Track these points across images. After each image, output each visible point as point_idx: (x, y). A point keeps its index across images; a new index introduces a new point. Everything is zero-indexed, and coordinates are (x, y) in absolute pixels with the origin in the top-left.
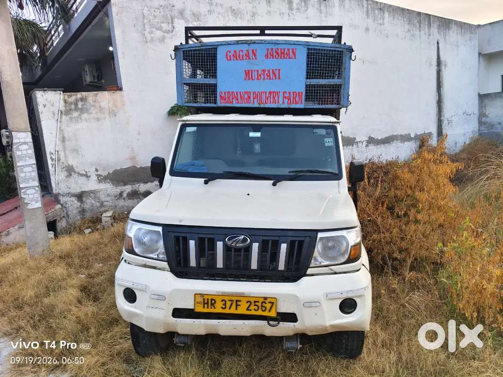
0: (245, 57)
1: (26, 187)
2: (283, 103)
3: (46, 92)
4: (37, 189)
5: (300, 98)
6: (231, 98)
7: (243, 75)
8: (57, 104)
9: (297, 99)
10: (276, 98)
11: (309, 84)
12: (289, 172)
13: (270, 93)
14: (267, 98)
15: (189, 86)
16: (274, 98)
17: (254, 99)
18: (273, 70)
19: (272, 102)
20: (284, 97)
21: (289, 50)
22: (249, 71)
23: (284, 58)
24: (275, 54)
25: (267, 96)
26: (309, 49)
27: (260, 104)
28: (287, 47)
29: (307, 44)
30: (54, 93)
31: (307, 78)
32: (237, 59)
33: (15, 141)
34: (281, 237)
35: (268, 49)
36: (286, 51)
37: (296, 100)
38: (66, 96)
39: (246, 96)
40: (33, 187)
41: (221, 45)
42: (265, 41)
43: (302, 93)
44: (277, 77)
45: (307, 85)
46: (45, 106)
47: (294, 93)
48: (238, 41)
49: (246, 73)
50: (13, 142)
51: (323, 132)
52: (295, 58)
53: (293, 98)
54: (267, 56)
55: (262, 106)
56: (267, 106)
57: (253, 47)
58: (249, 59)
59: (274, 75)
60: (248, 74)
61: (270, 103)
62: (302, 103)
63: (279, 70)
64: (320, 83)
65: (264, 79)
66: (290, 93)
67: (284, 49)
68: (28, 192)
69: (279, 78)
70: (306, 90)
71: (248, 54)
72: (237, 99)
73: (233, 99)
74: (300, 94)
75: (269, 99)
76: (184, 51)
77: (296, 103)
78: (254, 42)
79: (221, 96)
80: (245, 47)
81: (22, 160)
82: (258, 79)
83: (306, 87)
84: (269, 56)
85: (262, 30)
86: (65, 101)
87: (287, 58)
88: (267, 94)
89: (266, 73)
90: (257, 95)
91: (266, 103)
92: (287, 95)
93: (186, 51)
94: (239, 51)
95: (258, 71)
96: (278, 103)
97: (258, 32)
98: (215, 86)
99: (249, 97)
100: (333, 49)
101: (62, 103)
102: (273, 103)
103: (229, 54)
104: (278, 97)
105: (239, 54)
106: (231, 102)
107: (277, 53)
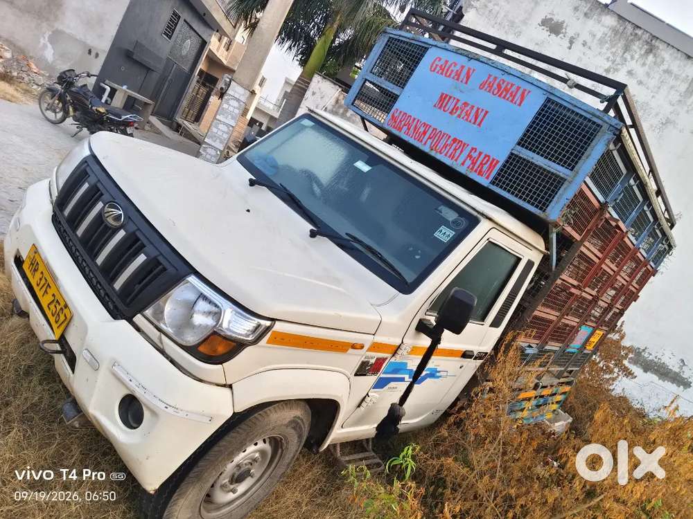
1: (209, 145)
2: (463, 164)
3: (325, 80)
4: (218, 153)
5: (491, 167)
6: (403, 123)
7: (436, 99)
8: (326, 99)
9: (485, 167)
10: (459, 151)
11: (515, 153)
12: (347, 234)
13: (455, 140)
14: (446, 146)
16: (455, 150)
17: (429, 138)
18: (478, 109)
19: (448, 155)
20: (469, 156)
21: (518, 88)
22: (446, 96)
23: (504, 98)
24: (495, 86)
25: (449, 142)
26: (548, 100)
27: (432, 149)
28: (518, 82)
29: (549, 91)
31: (519, 144)
32: (442, 73)
33: (230, 92)
35: (490, 76)
36: (514, 88)
37: (482, 167)
39: (422, 130)
40: (216, 149)
41: (437, 46)
42: (493, 62)
43: (498, 162)
44: (477, 123)
45: (512, 154)
46: (314, 93)
47: (486, 156)
48: (460, 49)
49: (441, 96)
50: (227, 92)
51: (451, 216)
52: (520, 105)
53: (481, 164)
54: (482, 86)
55: (433, 153)
56: (439, 157)
57: (473, 64)
58: (458, 79)
59: (478, 117)
60: (443, 99)
61: (446, 155)
62: (487, 178)
63: (487, 112)
64: (534, 161)
65: (459, 116)
66: (480, 154)
67: (512, 85)
68: (209, 150)
69: (479, 125)
70: (507, 162)
71: (461, 72)
72: (409, 129)
73: (405, 125)
74: (494, 163)
75: (448, 147)
76: (390, 38)
77: (480, 173)
78: (477, 58)
80: (462, 60)
81: (223, 115)
82: (451, 113)
83: (510, 158)
84: (486, 86)
85: (501, 46)
86: (337, 101)
87: (508, 99)
88: (450, 140)
89: (467, 109)
90: (437, 135)
91: (441, 153)
92: (475, 155)
93: (393, 39)
94: (451, 65)
95: (458, 100)
96: (456, 160)
97: (493, 46)
98: (395, 98)
99: (425, 133)
100: (588, 116)
101: (333, 101)
102: (449, 157)
103: (437, 62)
104: (462, 151)
105: (449, 68)
106: (400, 129)
107: (499, 86)
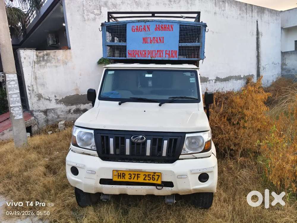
0: (143, 30)
1: (13, 107)
2: (166, 57)
3: (25, 50)
4: (20, 107)
5: (176, 54)
6: (135, 54)
7: (142, 41)
8: (32, 58)
10: (161, 54)
11: (180, 46)
12: (170, 98)
13: (158, 51)
15: (110, 47)
16: (160, 54)
17: (148, 54)
18: (159, 38)
19: (159, 56)
20: (166, 53)
21: (169, 25)
22: (145, 38)
23: (166, 30)
24: (160, 28)
26: (180, 25)
27: (152, 58)
28: (167, 24)
29: (179, 22)
30: (30, 50)
31: (179, 42)
32: (138, 31)
33: (7, 79)
34: (164, 137)
35: (156, 25)
36: (167, 26)
37: (173, 55)
38: (38, 53)
39: (144, 53)
40: (18, 107)
41: (129, 22)
42: (155, 20)
43: (176, 51)
44: (162, 42)
45: (179, 46)
46: (25, 58)
47: (172, 51)
48: (139, 20)
49: (143, 39)
50: (6, 80)
51: (189, 74)
52: (172, 30)
53: (172, 54)
54: (156, 30)
55: (153, 59)
56: (156, 59)
57: (147, 24)
58: (146, 31)
59: (160, 40)
60: (145, 40)
61: (158, 57)
62: (176, 57)
63: (163, 38)
64: (187, 45)
65: (154, 43)
66: (169, 51)
67: (166, 25)
68: (15, 109)
69: (163, 42)
70: (179, 49)
71: (145, 28)
72: (138, 55)
73: (136, 54)
74: (176, 52)
75: (157, 54)
76: (107, 26)
77: (173, 57)
78: (148, 21)
79: (129, 53)
80: (143, 24)
81: (11, 90)
82: (150, 43)
83: (179, 48)
84: (157, 29)
85: (153, 14)
86: (37, 56)
87: (167, 30)
88: (156, 52)
89: (155, 39)
90: (150, 52)
91: (155, 57)
92: (168, 52)
93: (108, 26)
94: (140, 27)
95: (150, 38)
96: (163, 57)
97: (151, 15)
98: (125, 47)
99: (145, 54)
100: (195, 25)
101: (35, 57)
102: (159, 57)
103: (133, 28)
104: (163, 54)
105: (140, 28)
106: (135, 56)
107: (162, 27)
